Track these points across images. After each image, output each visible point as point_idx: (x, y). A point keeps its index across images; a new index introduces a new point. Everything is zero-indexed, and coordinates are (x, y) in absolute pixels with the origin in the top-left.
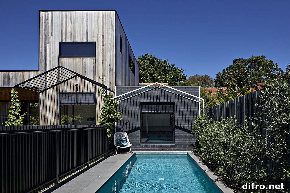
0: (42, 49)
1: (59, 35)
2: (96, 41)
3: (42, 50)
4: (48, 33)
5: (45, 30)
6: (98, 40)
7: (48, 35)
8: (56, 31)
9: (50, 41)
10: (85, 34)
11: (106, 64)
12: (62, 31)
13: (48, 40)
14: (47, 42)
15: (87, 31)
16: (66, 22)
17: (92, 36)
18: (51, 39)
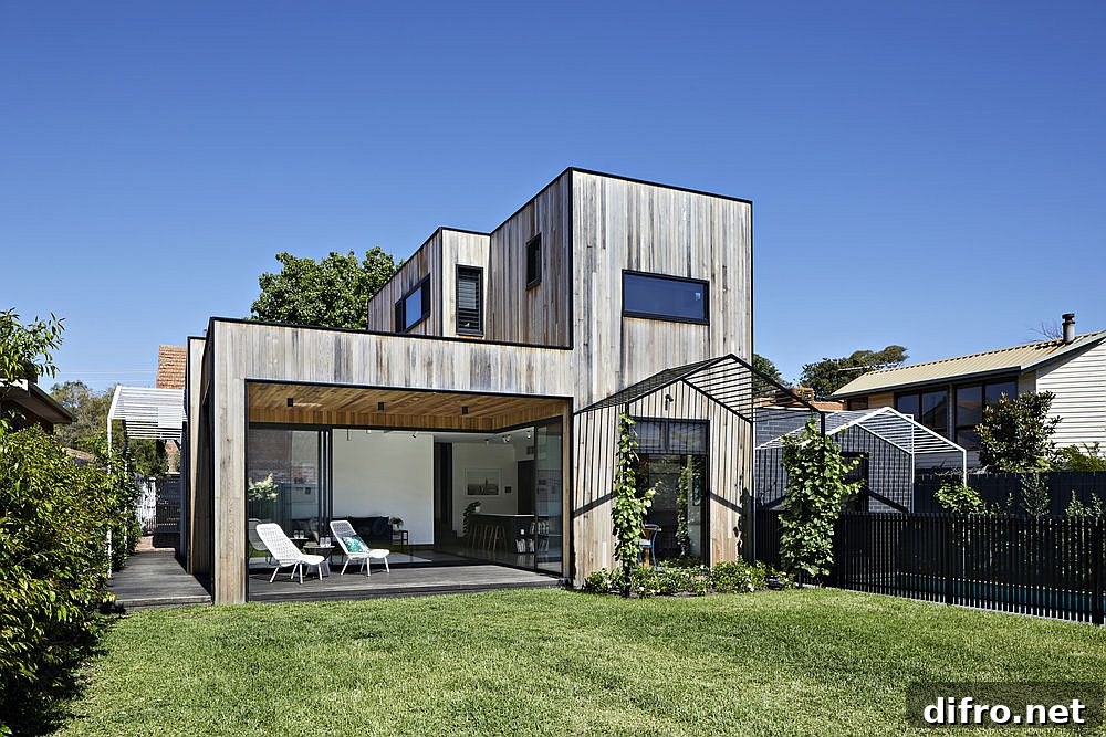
0: (578, 285)
1: (622, 248)
2: (710, 279)
3: (579, 288)
4: (595, 238)
5: (586, 229)
6: (713, 276)
7: (595, 245)
8: (613, 235)
9: (599, 262)
10: (685, 256)
11: (733, 344)
12: (630, 238)
13: (595, 260)
14: (591, 266)
15: (689, 248)
16: (638, 215)
17: (701, 265)
18: (603, 257)
